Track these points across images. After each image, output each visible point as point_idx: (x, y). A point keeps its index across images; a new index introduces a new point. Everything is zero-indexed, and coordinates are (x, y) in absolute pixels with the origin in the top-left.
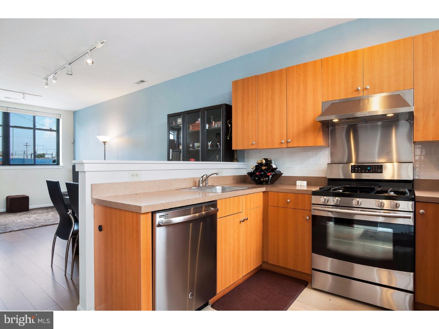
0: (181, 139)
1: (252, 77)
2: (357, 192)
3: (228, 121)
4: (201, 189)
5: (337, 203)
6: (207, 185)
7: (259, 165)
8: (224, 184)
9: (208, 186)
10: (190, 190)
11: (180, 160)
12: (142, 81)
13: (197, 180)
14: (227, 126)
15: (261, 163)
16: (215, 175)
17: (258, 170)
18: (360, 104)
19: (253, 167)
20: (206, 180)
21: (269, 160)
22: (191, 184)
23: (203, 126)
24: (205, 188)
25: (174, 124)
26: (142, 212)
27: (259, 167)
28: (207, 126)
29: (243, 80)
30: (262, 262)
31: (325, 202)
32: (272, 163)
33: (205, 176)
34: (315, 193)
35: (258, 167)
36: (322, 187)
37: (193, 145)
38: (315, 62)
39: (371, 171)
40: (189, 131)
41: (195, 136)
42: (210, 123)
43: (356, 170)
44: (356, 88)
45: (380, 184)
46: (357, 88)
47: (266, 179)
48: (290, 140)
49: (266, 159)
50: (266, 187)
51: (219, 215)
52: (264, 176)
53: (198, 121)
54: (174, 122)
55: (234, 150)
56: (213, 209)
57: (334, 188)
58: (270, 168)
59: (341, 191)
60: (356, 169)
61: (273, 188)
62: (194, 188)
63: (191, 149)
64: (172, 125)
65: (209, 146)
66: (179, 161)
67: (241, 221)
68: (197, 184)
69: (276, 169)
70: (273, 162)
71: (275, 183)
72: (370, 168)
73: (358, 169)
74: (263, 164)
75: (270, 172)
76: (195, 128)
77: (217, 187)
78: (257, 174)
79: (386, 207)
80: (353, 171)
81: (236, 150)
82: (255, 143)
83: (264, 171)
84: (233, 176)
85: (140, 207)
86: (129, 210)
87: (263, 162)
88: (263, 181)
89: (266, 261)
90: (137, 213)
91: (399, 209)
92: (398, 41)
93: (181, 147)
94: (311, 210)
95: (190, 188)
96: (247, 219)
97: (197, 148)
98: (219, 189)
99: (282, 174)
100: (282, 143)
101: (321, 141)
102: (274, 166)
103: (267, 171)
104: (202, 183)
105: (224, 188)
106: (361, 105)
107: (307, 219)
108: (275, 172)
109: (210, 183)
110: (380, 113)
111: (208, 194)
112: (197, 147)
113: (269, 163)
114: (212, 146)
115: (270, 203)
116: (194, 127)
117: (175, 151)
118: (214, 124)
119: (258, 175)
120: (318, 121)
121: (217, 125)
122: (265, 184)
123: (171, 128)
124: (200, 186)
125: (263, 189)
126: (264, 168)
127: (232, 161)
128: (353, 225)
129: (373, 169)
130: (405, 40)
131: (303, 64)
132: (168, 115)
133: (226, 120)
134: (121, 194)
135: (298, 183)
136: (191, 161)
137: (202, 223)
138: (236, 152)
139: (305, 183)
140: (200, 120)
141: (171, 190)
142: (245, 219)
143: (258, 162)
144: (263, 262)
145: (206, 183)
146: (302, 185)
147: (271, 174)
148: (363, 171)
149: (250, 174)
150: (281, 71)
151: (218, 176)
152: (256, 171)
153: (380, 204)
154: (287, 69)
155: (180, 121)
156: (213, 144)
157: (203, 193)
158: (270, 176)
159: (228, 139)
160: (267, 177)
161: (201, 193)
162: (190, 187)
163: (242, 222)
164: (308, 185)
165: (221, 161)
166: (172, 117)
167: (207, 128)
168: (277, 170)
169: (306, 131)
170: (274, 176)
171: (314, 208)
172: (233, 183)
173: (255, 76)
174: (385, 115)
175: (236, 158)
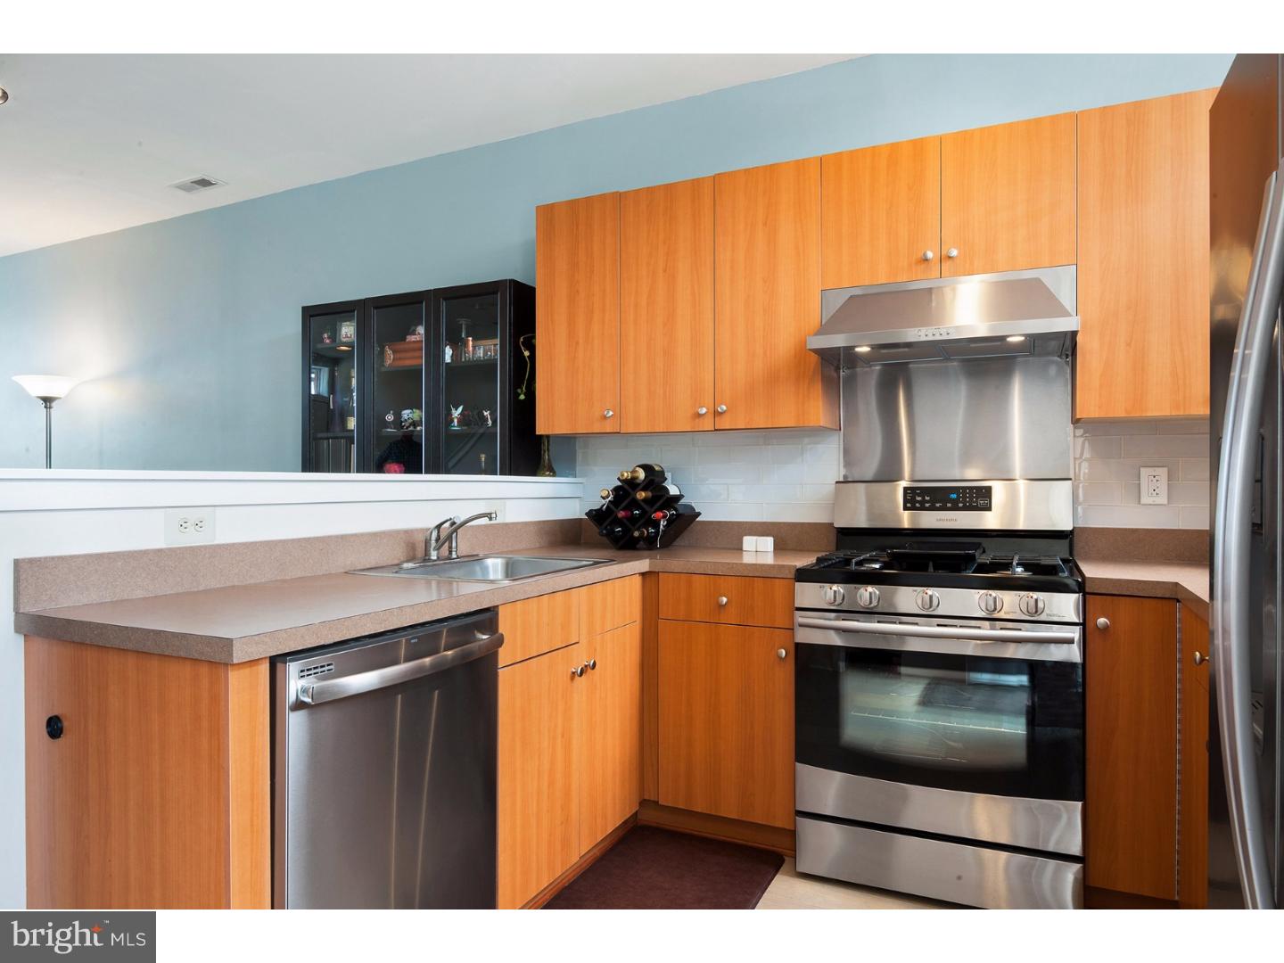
0: (355, 394)
1: (603, 197)
2: (926, 569)
3: (522, 340)
4: (437, 567)
5: (871, 603)
6: (454, 556)
7: (626, 487)
8: (510, 549)
9: (458, 558)
10: (396, 572)
11: (348, 470)
12: (204, 183)
13: (421, 538)
14: (517, 354)
15: (634, 479)
16: (485, 521)
17: (623, 502)
18: (931, 301)
19: (605, 493)
20: (449, 538)
21: (657, 468)
22: (397, 553)
23: (435, 355)
24: (447, 566)
25: (328, 341)
26: (235, 661)
27: (627, 494)
28: (448, 352)
29: (573, 204)
30: (640, 803)
31: (836, 603)
32: (666, 479)
33: (447, 525)
34: (803, 575)
35: (624, 491)
36: (824, 554)
37: (398, 416)
38: (800, 165)
39: (961, 505)
40: (383, 369)
41: (403, 386)
42: (457, 343)
43: (918, 502)
44: (920, 255)
45: (985, 542)
46: (925, 254)
47: (648, 531)
48: (724, 408)
49: (647, 468)
50: (651, 558)
51: (504, 656)
52: (643, 521)
53: (413, 333)
54: (326, 336)
55: (541, 436)
56: (485, 637)
57: (858, 559)
58: (662, 496)
59: (877, 566)
60: (919, 499)
61: (675, 562)
62: (410, 565)
63: (389, 430)
64: (319, 346)
65: (456, 420)
66: (346, 472)
67: (574, 673)
68: (420, 552)
69: (678, 498)
70: (668, 475)
71: (675, 543)
72: (958, 496)
73: (924, 498)
74: (638, 481)
75: (660, 509)
76: (405, 359)
77: (489, 562)
78: (621, 514)
79: (1008, 613)
80: (909, 505)
81: (548, 437)
82: (611, 413)
83: (642, 504)
84: (539, 522)
85: (228, 643)
86: (182, 654)
87: (637, 478)
88: (638, 540)
89: (652, 799)
90: (212, 663)
91: (1043, 617)
92: (1038, 121)
93: (352, 423)
94: (793, 629)
95: (397, 567)
96: (594, 664)
97: (411, 428)
98: (495, 566)
99: (699, 514)
100: (700, 415)
101: (818, 411)
102: (673, 491)
103: (652, 507)
104: (438, 549)
105: (513, 563)
106: (934, 304)
107: (780, 658)
108: (676, 510)
109: (463, 545)
110: (982, 331)
111: (458, 585)
112: (411, 425)
113: (657, 480)
114: (464, 420)
115: (666, 610)
116: (403, 355)
117: (330, 435)
118: (474, 347)
119: (623, 517)
120: (810, 350)
121: (482, 350)
122: (644, 549)
123: (317, 354)
124: (430, 560)
125: (643, 565)
126: (641, 495)
127: (534, 474)
128: (898, 668)
129: (964, 497)
130: (1054, 120)
131: (765, 167)
132: (305, 309)
133: (515, 337)
134: (139, 594)
135: (749, 542)
136: (389, 472)
137: (437, 692)
138: (548, 442)
139: (767, 543)
140: (421, 330)
141: (329, 576)
142: (586, 666)
143: (623, 475)
144: (643, 803)
145: (450, 547)
146: (758, 550)
147: (664, 517)
148: (938, 505)
149: (595, 515)
150: (696, 184)
151: (492, 522)
152: (617, 506)
153: (991, 603)
154: (717, 179)
155: (348, 331)
156: (466, 413)
157: (439, 583)
158: (663, 523)
159: (522, 397)
160: (650, 526)
161: (434, 584)
162: (396, 562)
163: (577, 678)
164: (779, 548)
165: (496, 474)
166: (318, 318)
167: (448, 359)
168: (682, 501)
169: (772, 379)
170: (674, 520)
171: (801, 620)
172: (538, 545)
173: (613, 193)
174: (1003, 338)
175: (547, 461)
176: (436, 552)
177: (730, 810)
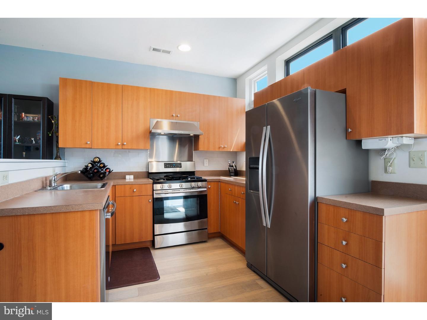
1: (86, 81)
7: (93, 163)
38: (145, 89)
39: (176, 167)
43: (167, 166)
44: (172, 115)
48: (125, 143)
65: (17, 141)
72: (175, 165)
73: (169, 165)
80: (165, 167)
82: (89, 143)
90: (92, 211)
94: (152, 195)
100: (118, 145)
101: (149, 146)
107: (149, 202)
115: (118, 194)
124: (52, 186)
135: (128, 177)
139: (132, 177)
146: (130, 178)
148: (171, 167)
150: (117, 86)
154: (123, 86)
158: (107, 173)
159: (50, 135)
164: (135, 178)
169: (138, 137)
174: (190, 134)
175: (58, 155)
176: (54, 184)
177: (136, 240)
